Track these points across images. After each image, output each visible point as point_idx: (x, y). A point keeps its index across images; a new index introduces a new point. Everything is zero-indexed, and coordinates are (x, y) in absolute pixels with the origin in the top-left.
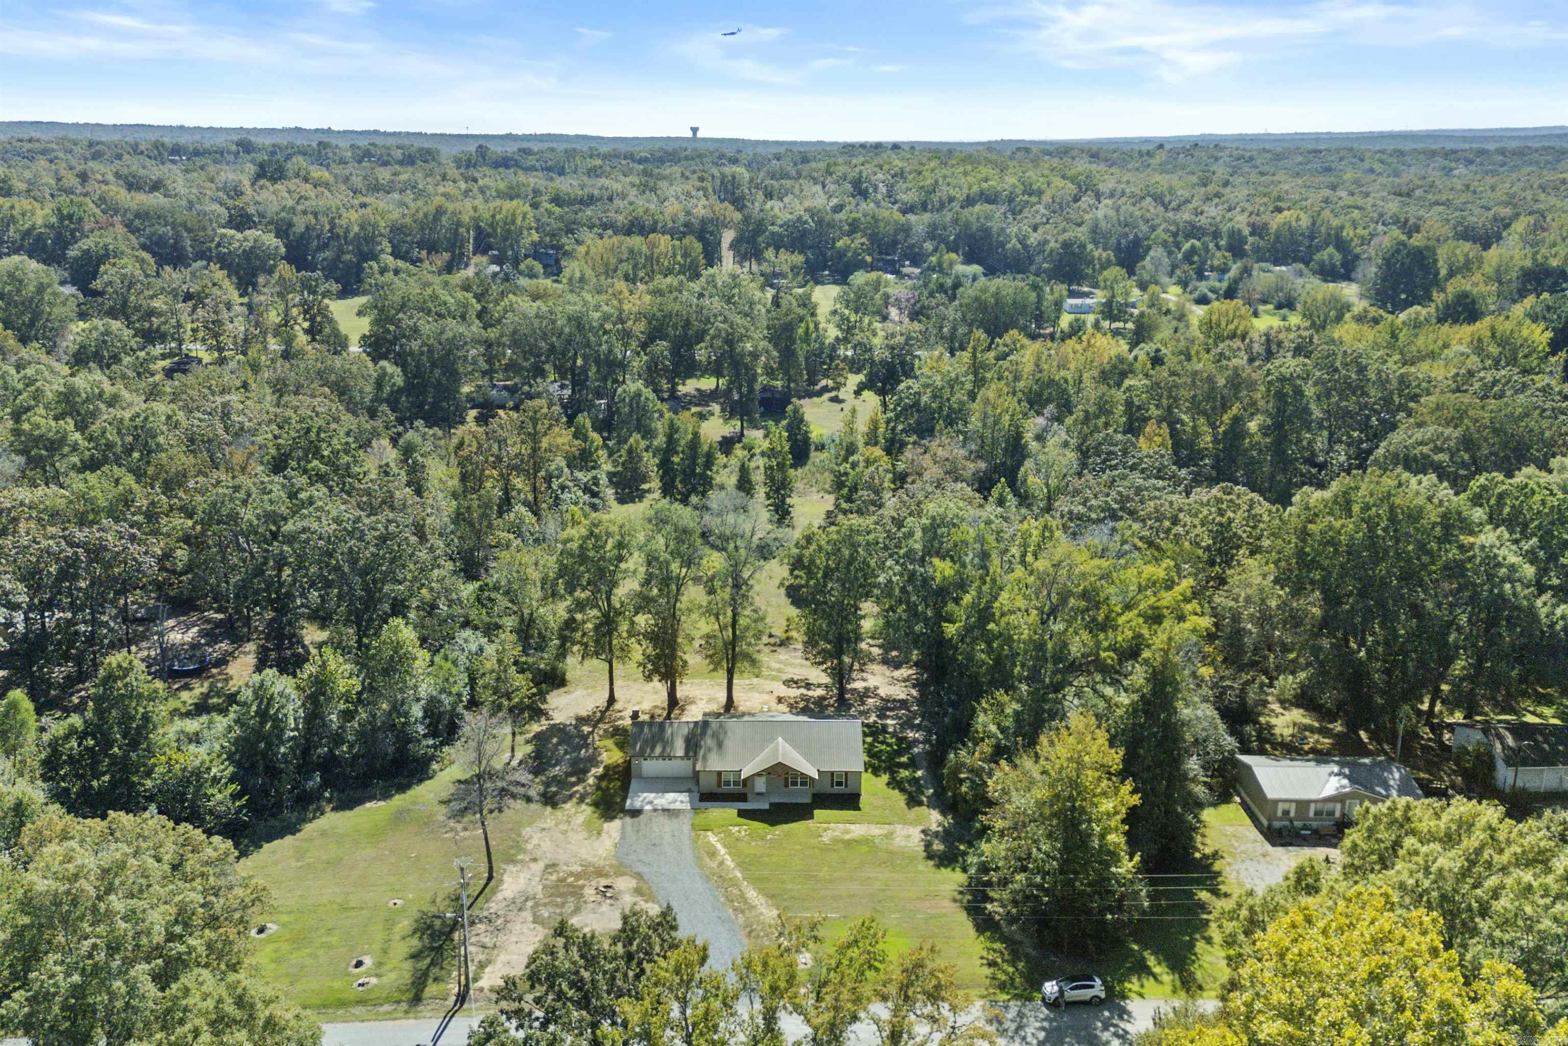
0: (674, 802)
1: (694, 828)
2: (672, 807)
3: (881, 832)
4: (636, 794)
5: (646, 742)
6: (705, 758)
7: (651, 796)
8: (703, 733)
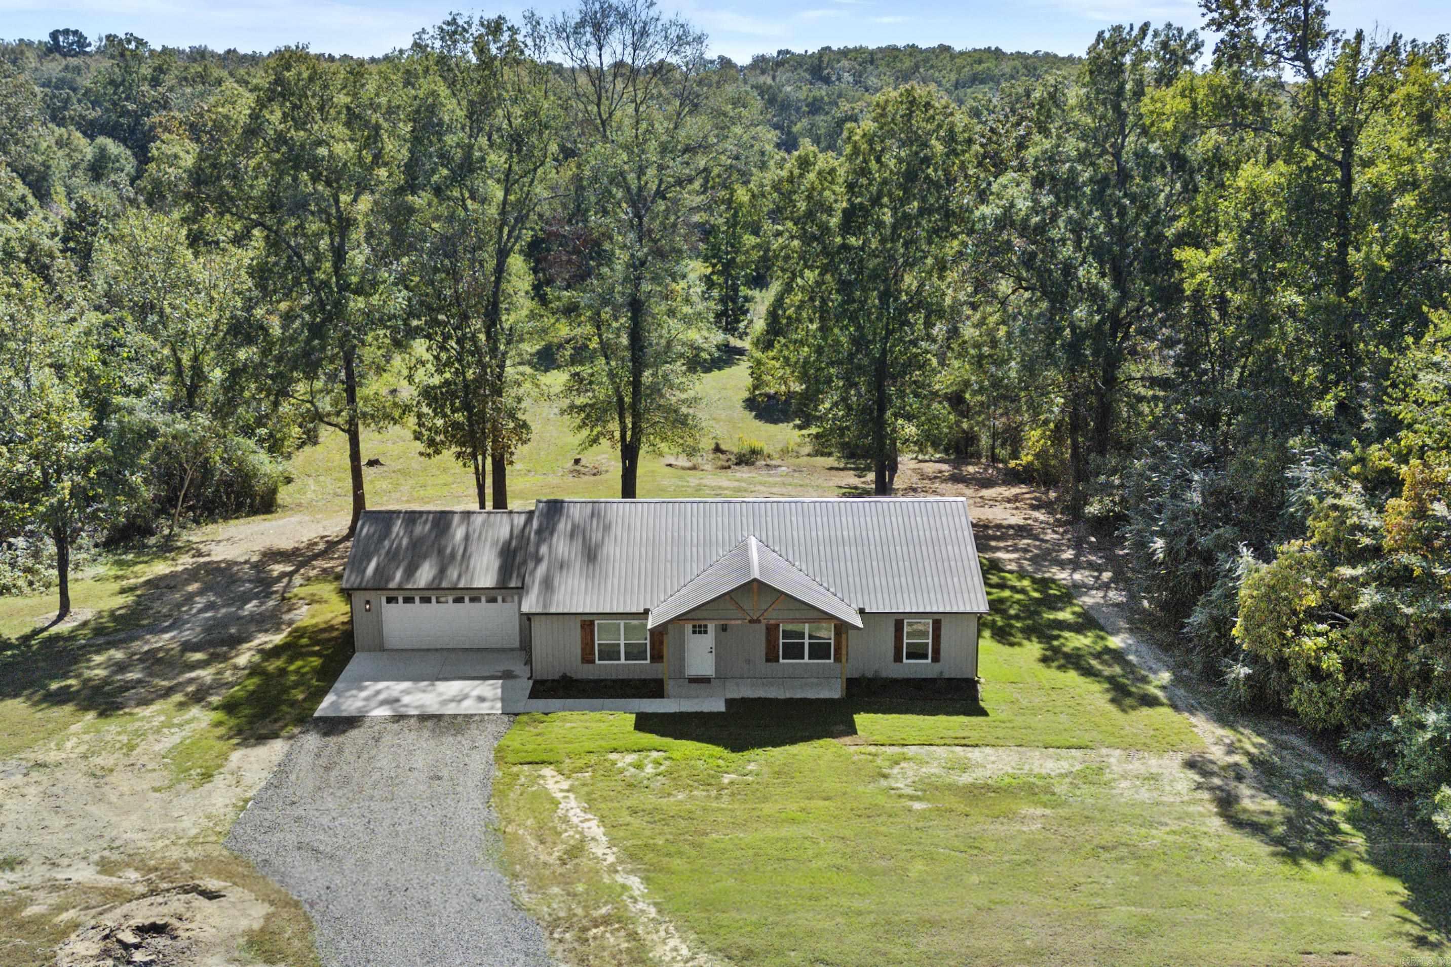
0: (459, 699)
1: (500, 756)
2: (451, 709)
3: (1064, 766)
4: (358, 683)
5: (393, 556)
6: (548, 584)
7: (396, 688)
8: (547, 529)
